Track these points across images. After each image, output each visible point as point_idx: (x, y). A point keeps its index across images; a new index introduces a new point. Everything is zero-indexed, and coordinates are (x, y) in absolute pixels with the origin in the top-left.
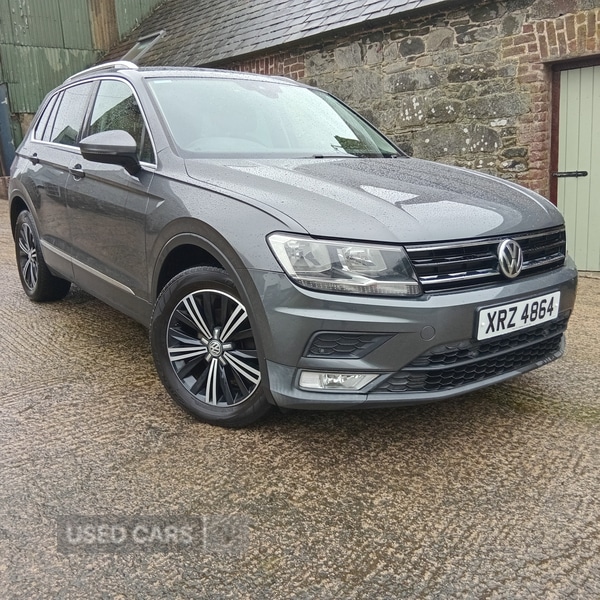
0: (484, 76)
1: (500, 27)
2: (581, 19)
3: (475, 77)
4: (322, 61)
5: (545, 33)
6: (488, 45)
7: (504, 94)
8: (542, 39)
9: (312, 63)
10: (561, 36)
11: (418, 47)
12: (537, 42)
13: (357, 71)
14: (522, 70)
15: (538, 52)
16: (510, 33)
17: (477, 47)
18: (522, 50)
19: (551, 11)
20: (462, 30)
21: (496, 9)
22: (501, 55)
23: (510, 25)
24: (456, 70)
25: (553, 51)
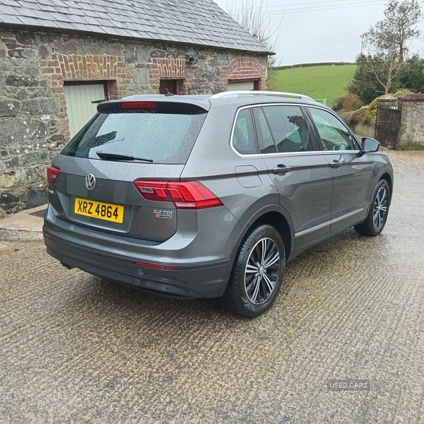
0: (32, 84)
1: (37, 52)
2: (79, 59)
3: (26, 84)
5: (64, 63)
6: (31, 62)
7: (46, 98)
8: (62, 65)
10: (71, 66)
12: (60, 67)
14: (54, 84)
15: (61, 74)
16: (44, 58)
17: (23, 62)
18: (53, 71)
19: (65, 50)
20: (12, 46)
21: (34, 38)
22: (41, 72)
23: (43, 52)
24: (12, 77)
25: (69, 75)
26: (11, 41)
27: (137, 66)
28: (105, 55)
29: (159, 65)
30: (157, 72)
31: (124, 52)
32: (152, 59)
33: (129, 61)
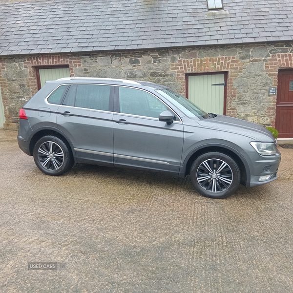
0: (164, 76)
1: (169, 60)
2: (198, 61)
3: (161, 75)
4: (91, 61)
5: (186, 64)
6: (165, 65)
7: (172, 83)
8: (185, 65)
9: (85, 61)
10: (191, 65)
11: (137, 62)
12: (183, 66)
13: (109, 67)
14: (178, 75)
15: (184, 70)
16: (173, 62)
17: (161, 65)
18: (178, 68)
19: (188, 57)
20: (155, 58)
21: (168, 53)
22: (170, 69)
23: (173, 59)
24: (153, 72)
25: (189, 70)
26: (155, 56)
27: (252, 61)
28: (220, 56)
29: (278, 59)
30: (275, 64)
31: (240, 53)
32: (271, 55)
33: (243, 58)
